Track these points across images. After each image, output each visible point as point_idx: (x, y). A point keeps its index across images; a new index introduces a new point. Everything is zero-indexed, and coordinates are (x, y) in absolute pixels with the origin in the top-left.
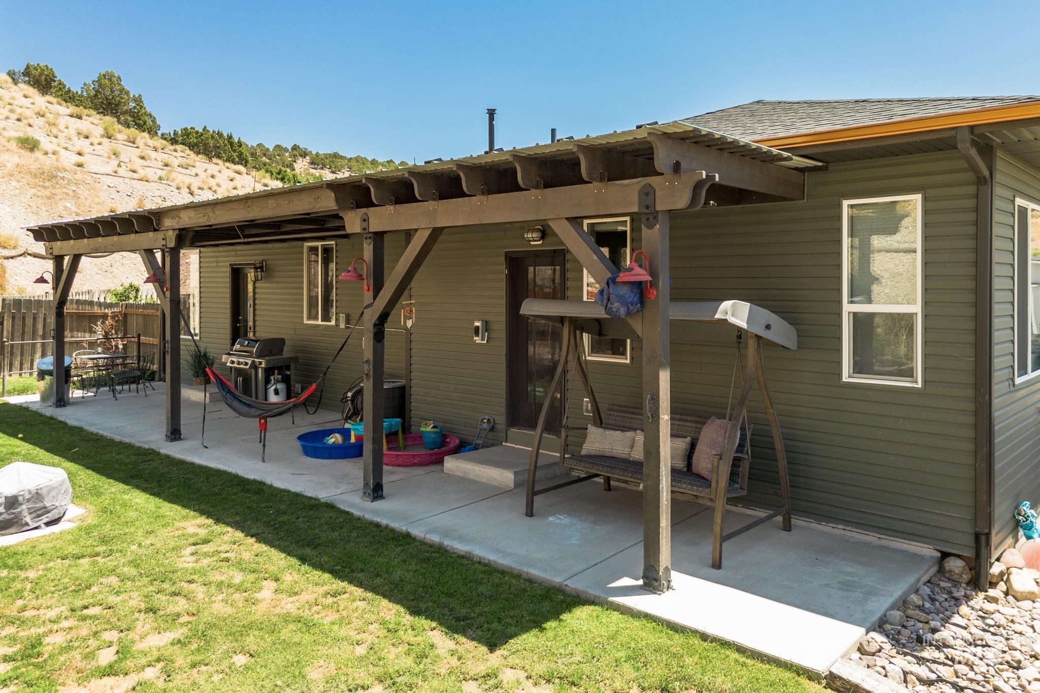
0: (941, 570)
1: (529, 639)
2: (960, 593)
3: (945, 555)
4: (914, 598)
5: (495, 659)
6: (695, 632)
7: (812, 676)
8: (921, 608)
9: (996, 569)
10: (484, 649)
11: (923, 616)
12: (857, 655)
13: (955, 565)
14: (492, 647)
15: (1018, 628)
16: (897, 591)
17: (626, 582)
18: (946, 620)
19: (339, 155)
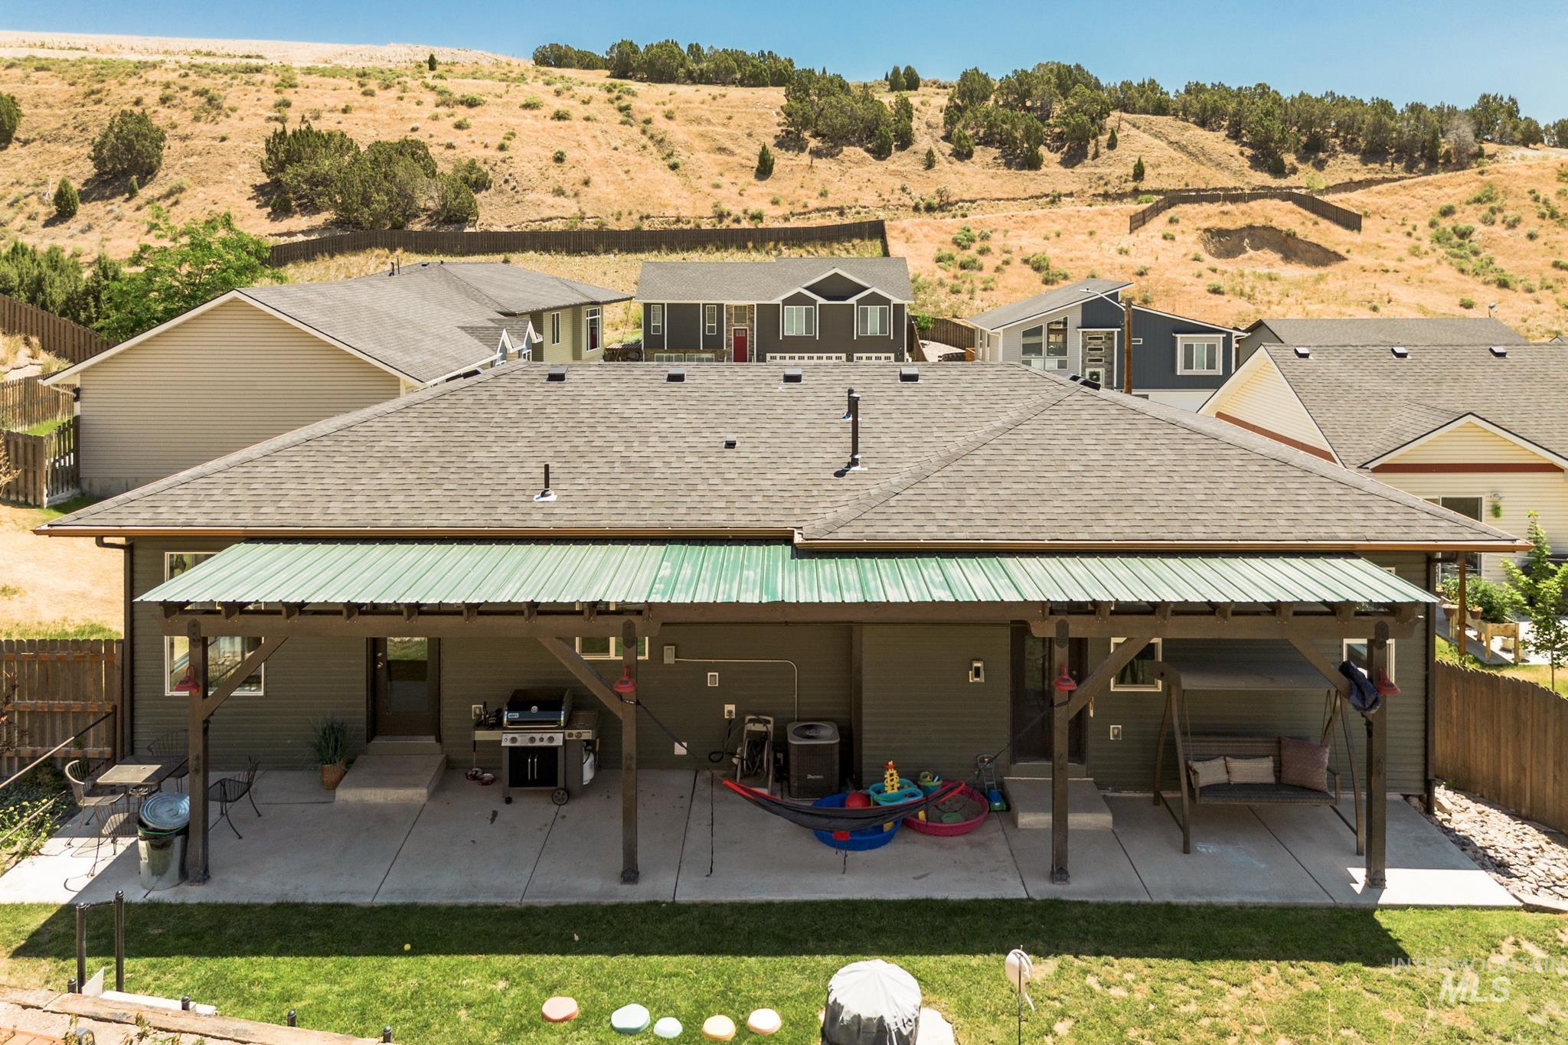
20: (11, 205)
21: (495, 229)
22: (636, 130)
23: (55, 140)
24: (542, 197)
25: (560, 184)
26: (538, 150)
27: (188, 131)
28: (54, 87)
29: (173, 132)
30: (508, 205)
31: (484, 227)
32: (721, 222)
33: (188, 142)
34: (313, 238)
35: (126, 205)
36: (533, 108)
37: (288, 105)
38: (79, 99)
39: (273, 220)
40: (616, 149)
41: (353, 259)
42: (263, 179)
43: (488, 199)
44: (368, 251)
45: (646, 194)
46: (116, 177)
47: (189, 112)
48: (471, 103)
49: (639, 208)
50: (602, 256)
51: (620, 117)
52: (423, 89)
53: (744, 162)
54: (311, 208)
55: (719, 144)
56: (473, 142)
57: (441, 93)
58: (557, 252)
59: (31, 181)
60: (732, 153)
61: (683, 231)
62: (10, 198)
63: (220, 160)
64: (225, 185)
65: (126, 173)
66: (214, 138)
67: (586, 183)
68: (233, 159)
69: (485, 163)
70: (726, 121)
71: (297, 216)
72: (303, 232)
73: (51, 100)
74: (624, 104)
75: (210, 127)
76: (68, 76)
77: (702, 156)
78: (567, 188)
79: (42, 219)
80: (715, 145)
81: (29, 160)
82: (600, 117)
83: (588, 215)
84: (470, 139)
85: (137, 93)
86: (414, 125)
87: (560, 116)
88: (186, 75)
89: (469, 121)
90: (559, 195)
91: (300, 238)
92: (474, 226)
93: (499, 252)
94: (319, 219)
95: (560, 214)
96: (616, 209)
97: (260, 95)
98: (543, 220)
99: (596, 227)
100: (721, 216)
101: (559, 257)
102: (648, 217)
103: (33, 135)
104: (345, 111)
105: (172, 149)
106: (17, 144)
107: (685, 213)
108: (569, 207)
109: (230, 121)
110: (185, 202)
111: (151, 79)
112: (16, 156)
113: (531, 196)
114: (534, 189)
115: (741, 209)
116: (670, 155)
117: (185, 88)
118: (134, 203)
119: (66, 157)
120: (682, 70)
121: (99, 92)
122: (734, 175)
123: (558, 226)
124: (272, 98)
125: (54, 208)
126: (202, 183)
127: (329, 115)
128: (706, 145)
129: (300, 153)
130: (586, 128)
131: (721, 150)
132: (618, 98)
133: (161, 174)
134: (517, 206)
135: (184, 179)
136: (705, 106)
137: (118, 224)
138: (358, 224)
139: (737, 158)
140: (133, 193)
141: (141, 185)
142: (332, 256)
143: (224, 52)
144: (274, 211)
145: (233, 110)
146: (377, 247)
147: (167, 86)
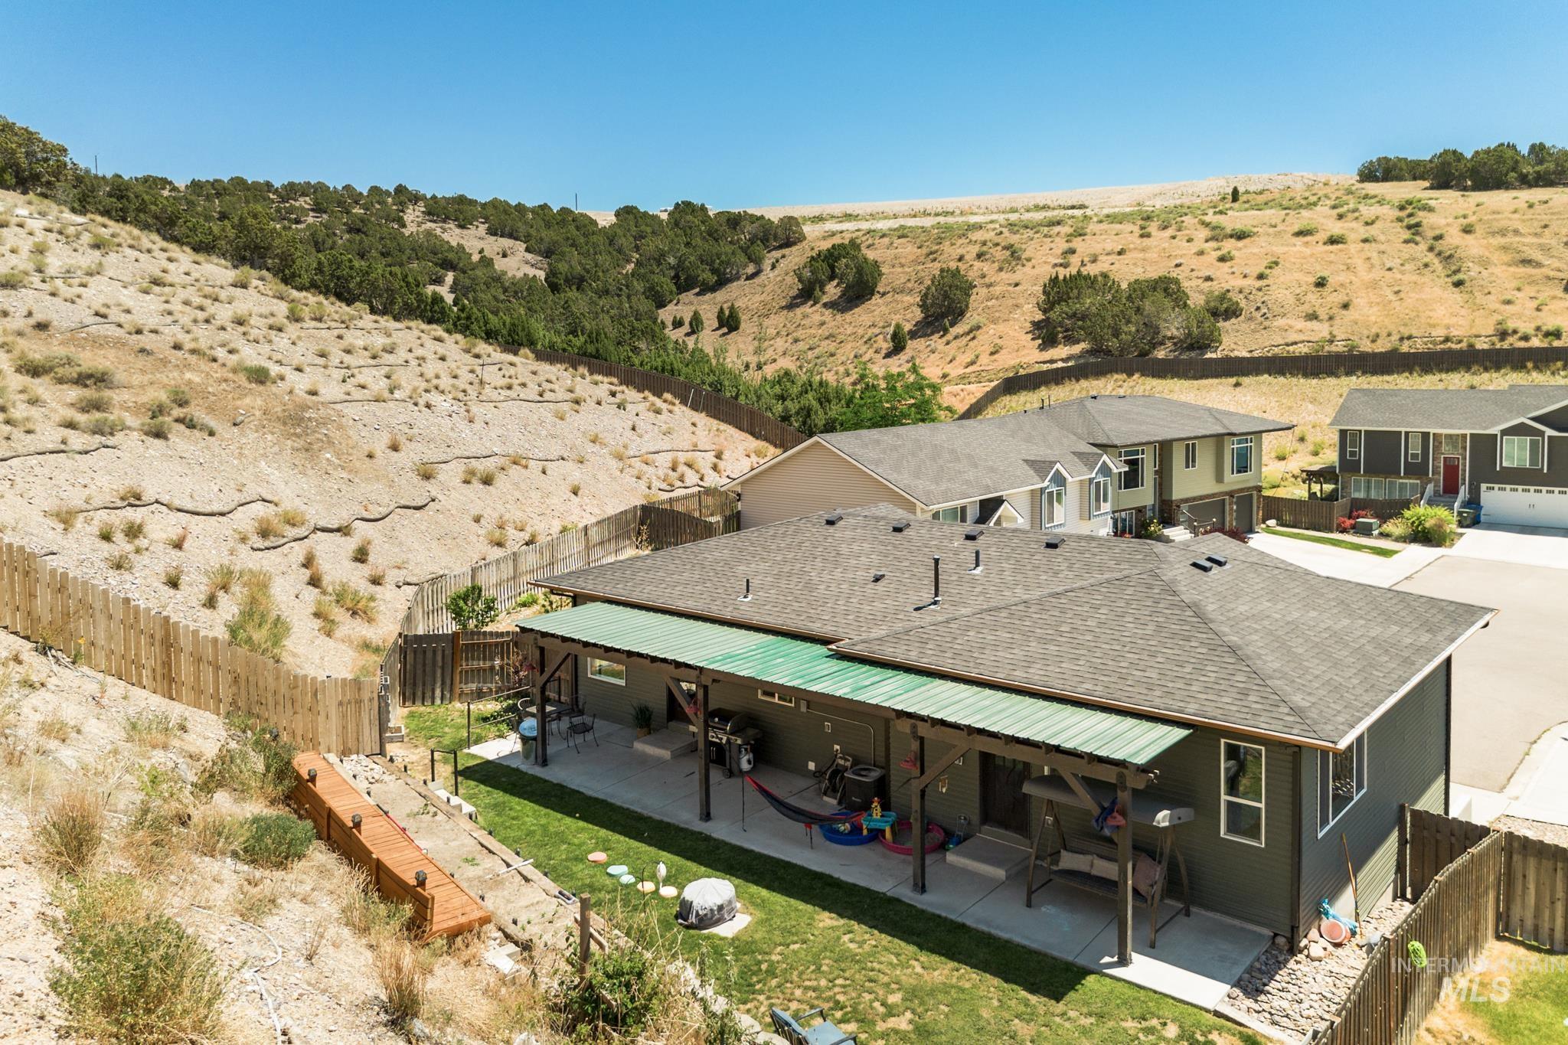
0: (1273, 943)
1: (1072, 995)
2: (1281, 959)
3: (1276, 935)
4: (1257, 965)
5: (1060, 1007)
6: (1151, 989)
7: (1207, 1011)
8: (1260, 970)
9: (1302, 944)
10: (1053, 1002)
11: (1260, 976)
12: (1227, 999)
13: (1281, 941)
14: (1058, 1002)
15: (1307, 979)
16: (1247, 961)
17: (1107, 959)
18: (1272, 978)
19: (466, 198)
20: (866, 342)
21: (1236, 354)
22: (1423, 246)
23: (902, 292)
24: (1290, 322)
25: (1316, 309)
26: (1298, 276)
27: (992, 280)
28: (907, 250)
29: (982, 281)
30: (1254, 331)
31: (1225, 353)
32: (1502, 339)
33: (991, 289)
34: (1070, 364)
35: (940, 341)
36: (1305, 235)
37: (1073, 252)
38: (922, 259)
39: (1041, 350)
40: (1390, 269)
41: (1096, 382)
42: (1039, 316)
43: (1236, 327)
44: (1109, 376)
45: (1414, 314)
46: (937, 319)
47: (996, 264)
48: (1240, 236)
49: (1402, 329)
50: (1343, 378)
51: (1407, 235)
52: (1198, 226)
53: (1552, 274)
54: (1070, 340)
55: (1524, 256)
56: (1233, 273)
57: (1214, 228)
58: (1293, 375)
59: (881, 324)
60: (1539, 265)
61: (1450, 351)
62: (866, 337)
63: (1011, 302)
64: (1011, 323)
65: (943, 316)
66: (1010, 285)
67: (1346, 306)
68: (1021, 301)
69: (1241, 292)
70: (1539, 230)
71: (1061, 346)
72: (1062, 360)
73: (903, 261)
74: (1413, 221)
75: (1009, 275)
76: (918, 241)
77: (1498, 270)
78: (1323, 314)
79: (884, 352)
80: (1518, 257)
81: (883, 308)
82: (1382, 238)
83: (1338, 338)
84: (1230, 271)
85: (960, 251)
86: (1178, 261)
87: (1333, 241)
88: (1001, 233)
89: (1233, 253)
90: (1311, 320)
91: (1060, 365)
92: (1216, 351)
93: (1232, 376)
94: (1077, 349)
95: (1306, 338)
96: (1374, 330)
97: (1052, 245)
98: (1287, 345)
99: (1346, 349)
100: (1503, 335)
101: (1294, 380)
102: (1409, 338)
103: (888, 289)
104: (1120, 253)
105: (977, 299)
106: (878, 296)
107: (1454, 332)
108: (1320, 330)
109: (1025, 269)
110: (980, 337)
111: (974, 239)
112: (876, 305)
113: (1280, 322)
114: (1285, 315)
115: (1533, 326)
116: (1455, 272)
117: (997, 245)
118: (944, 339)
119: (906, 304)
120: (1513, 174)
121: (936, 252)
122: (1537, 288)
123: (1302, 349)
124: (1061, 245)
125: (891, 344)
126: (994, 321)
127: (1106, 258)
128: (1506, 258)
129: (1068, 294)
130: (1362, 250)
131: (1526, 262)
132: (1410, 215)
133: (968, 315)
134: (1263, 332)
135: (982, 320)
136: (1516, 216)
137: (932, 356)
138: (1108, 352)
139: (1543, 270)
140: (946, 331)
141: (952, 325)
142: (1078, 380)
143: (1056, 204)
144: (1044, 342)
145: (1029, 260)
146: (1117, 372)
147: (984, 243)
